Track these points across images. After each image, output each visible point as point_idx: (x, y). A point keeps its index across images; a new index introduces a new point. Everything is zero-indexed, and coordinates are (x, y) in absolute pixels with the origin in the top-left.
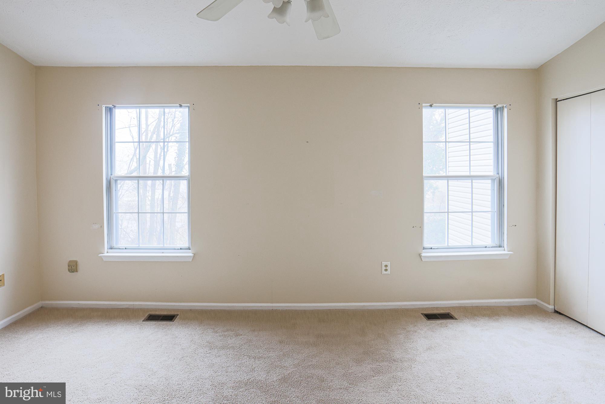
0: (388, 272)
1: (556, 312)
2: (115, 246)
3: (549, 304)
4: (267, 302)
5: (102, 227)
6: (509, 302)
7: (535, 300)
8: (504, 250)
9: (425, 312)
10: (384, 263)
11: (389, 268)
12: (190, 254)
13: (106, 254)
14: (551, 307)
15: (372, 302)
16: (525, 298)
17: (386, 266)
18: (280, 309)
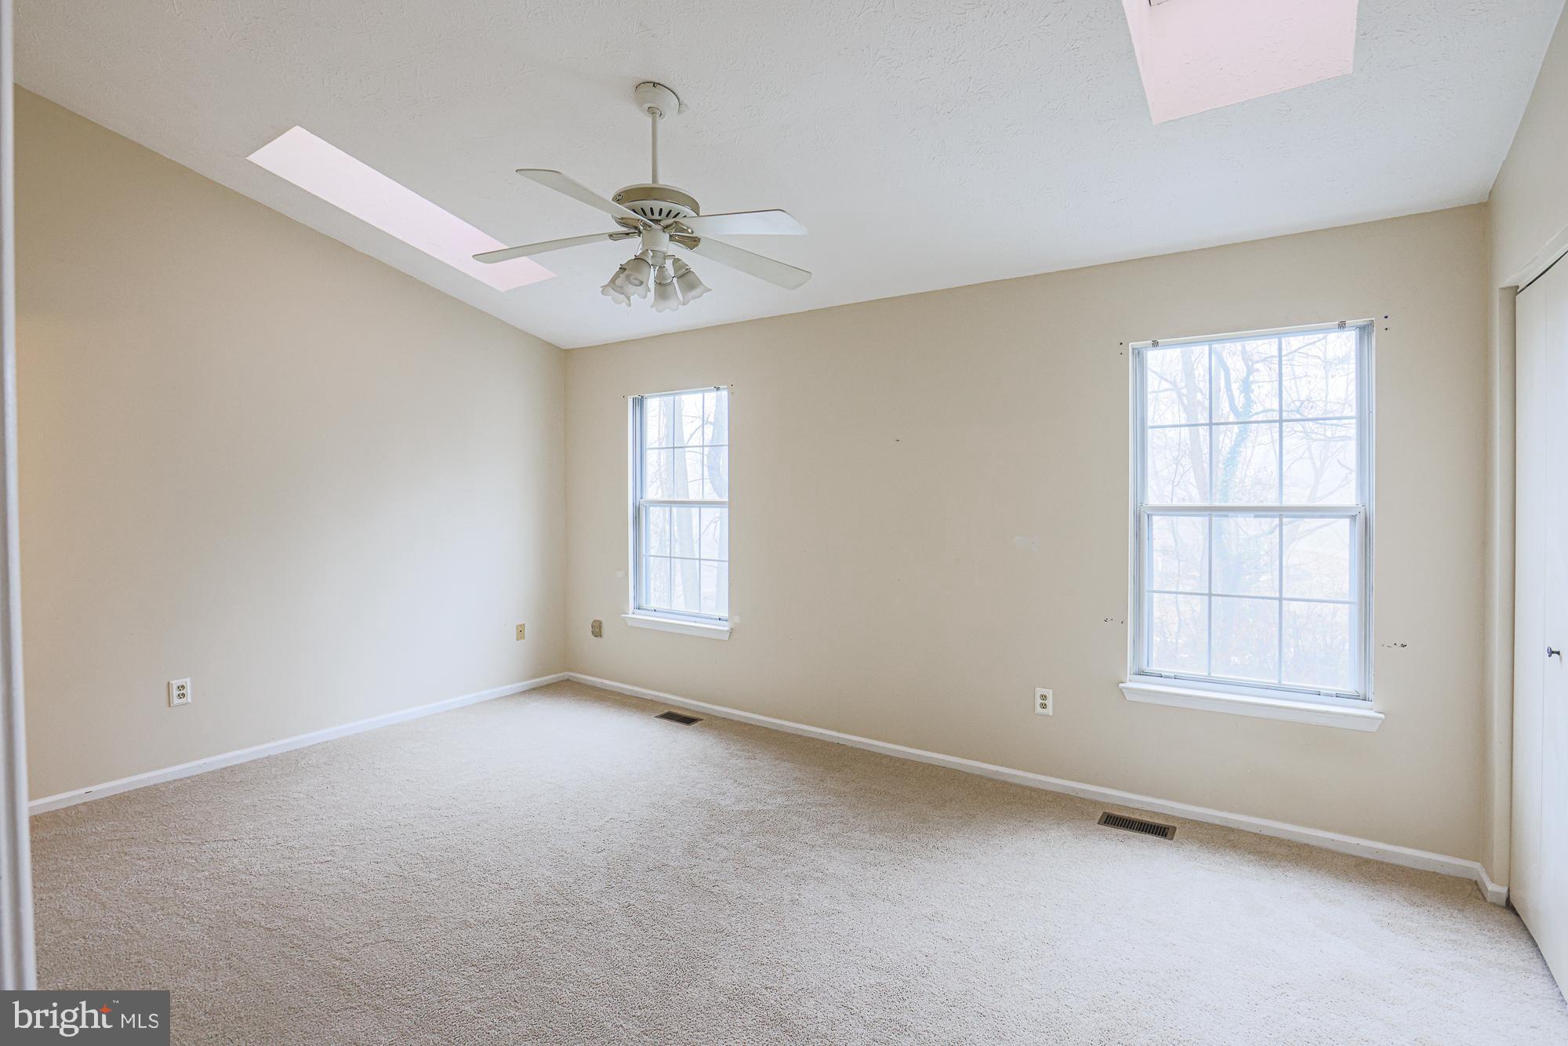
0: (1049, 711)
1: (1509, 906)
2: (644, 605)
3: (1492, 880)
4: (833, 730)
5: (627, 575)
7: (1476, 866)
10: (1040, 691)
11: (1049, 702)
12: (725, 627)
13: (631, 615)
17: (1044, 697)
18: (850, 744)
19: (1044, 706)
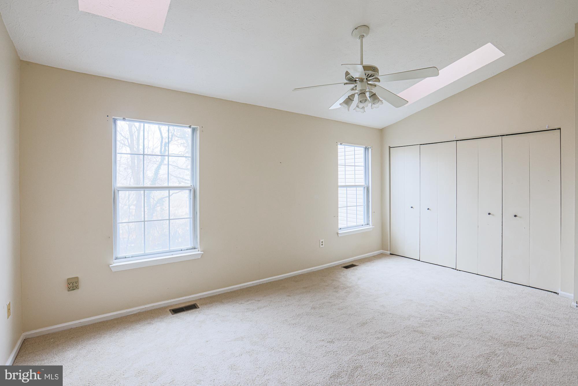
1: (391, 254)
3: (388, 251)
6: (373, 254)
7: (382, 251)
8: (370, 226)
9: (344, 266)
10: (321, 241)
11: (323, 243)
12: (198, 252)
13: (114, 265)
14: (389, 252)
15: (316, 266)
16: (378, 250)
18: (265, 282)
19: (322, 245)
